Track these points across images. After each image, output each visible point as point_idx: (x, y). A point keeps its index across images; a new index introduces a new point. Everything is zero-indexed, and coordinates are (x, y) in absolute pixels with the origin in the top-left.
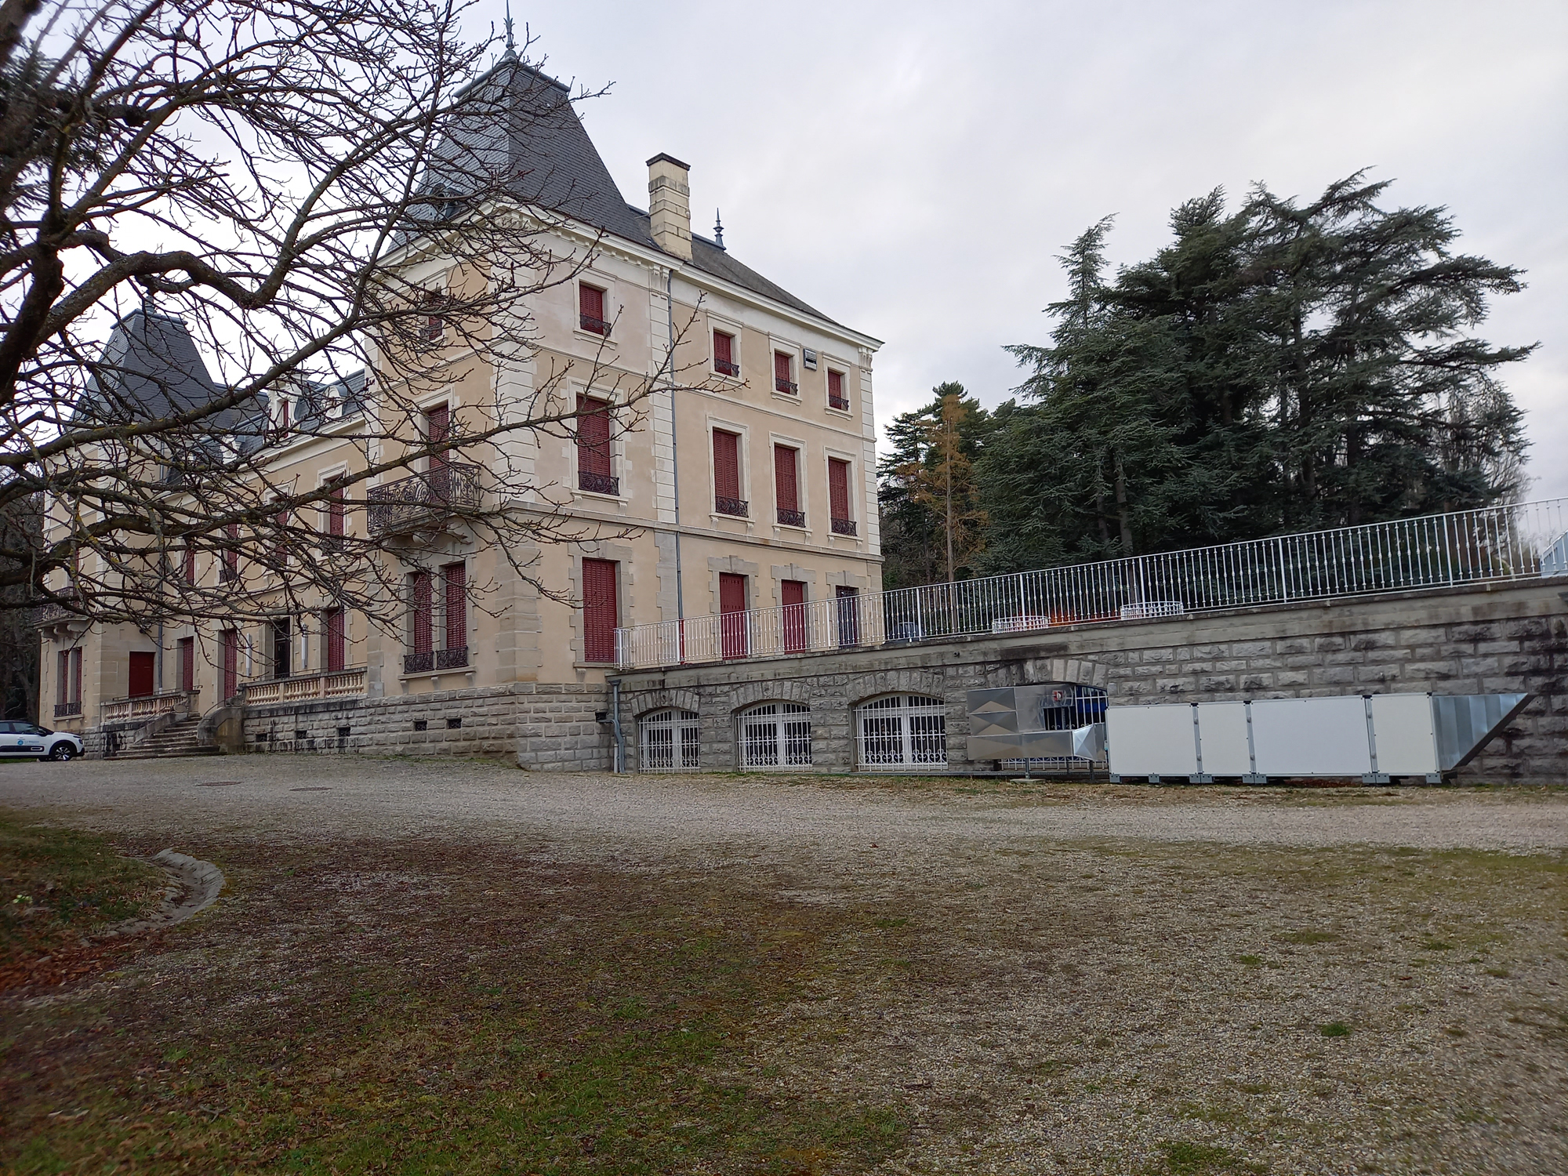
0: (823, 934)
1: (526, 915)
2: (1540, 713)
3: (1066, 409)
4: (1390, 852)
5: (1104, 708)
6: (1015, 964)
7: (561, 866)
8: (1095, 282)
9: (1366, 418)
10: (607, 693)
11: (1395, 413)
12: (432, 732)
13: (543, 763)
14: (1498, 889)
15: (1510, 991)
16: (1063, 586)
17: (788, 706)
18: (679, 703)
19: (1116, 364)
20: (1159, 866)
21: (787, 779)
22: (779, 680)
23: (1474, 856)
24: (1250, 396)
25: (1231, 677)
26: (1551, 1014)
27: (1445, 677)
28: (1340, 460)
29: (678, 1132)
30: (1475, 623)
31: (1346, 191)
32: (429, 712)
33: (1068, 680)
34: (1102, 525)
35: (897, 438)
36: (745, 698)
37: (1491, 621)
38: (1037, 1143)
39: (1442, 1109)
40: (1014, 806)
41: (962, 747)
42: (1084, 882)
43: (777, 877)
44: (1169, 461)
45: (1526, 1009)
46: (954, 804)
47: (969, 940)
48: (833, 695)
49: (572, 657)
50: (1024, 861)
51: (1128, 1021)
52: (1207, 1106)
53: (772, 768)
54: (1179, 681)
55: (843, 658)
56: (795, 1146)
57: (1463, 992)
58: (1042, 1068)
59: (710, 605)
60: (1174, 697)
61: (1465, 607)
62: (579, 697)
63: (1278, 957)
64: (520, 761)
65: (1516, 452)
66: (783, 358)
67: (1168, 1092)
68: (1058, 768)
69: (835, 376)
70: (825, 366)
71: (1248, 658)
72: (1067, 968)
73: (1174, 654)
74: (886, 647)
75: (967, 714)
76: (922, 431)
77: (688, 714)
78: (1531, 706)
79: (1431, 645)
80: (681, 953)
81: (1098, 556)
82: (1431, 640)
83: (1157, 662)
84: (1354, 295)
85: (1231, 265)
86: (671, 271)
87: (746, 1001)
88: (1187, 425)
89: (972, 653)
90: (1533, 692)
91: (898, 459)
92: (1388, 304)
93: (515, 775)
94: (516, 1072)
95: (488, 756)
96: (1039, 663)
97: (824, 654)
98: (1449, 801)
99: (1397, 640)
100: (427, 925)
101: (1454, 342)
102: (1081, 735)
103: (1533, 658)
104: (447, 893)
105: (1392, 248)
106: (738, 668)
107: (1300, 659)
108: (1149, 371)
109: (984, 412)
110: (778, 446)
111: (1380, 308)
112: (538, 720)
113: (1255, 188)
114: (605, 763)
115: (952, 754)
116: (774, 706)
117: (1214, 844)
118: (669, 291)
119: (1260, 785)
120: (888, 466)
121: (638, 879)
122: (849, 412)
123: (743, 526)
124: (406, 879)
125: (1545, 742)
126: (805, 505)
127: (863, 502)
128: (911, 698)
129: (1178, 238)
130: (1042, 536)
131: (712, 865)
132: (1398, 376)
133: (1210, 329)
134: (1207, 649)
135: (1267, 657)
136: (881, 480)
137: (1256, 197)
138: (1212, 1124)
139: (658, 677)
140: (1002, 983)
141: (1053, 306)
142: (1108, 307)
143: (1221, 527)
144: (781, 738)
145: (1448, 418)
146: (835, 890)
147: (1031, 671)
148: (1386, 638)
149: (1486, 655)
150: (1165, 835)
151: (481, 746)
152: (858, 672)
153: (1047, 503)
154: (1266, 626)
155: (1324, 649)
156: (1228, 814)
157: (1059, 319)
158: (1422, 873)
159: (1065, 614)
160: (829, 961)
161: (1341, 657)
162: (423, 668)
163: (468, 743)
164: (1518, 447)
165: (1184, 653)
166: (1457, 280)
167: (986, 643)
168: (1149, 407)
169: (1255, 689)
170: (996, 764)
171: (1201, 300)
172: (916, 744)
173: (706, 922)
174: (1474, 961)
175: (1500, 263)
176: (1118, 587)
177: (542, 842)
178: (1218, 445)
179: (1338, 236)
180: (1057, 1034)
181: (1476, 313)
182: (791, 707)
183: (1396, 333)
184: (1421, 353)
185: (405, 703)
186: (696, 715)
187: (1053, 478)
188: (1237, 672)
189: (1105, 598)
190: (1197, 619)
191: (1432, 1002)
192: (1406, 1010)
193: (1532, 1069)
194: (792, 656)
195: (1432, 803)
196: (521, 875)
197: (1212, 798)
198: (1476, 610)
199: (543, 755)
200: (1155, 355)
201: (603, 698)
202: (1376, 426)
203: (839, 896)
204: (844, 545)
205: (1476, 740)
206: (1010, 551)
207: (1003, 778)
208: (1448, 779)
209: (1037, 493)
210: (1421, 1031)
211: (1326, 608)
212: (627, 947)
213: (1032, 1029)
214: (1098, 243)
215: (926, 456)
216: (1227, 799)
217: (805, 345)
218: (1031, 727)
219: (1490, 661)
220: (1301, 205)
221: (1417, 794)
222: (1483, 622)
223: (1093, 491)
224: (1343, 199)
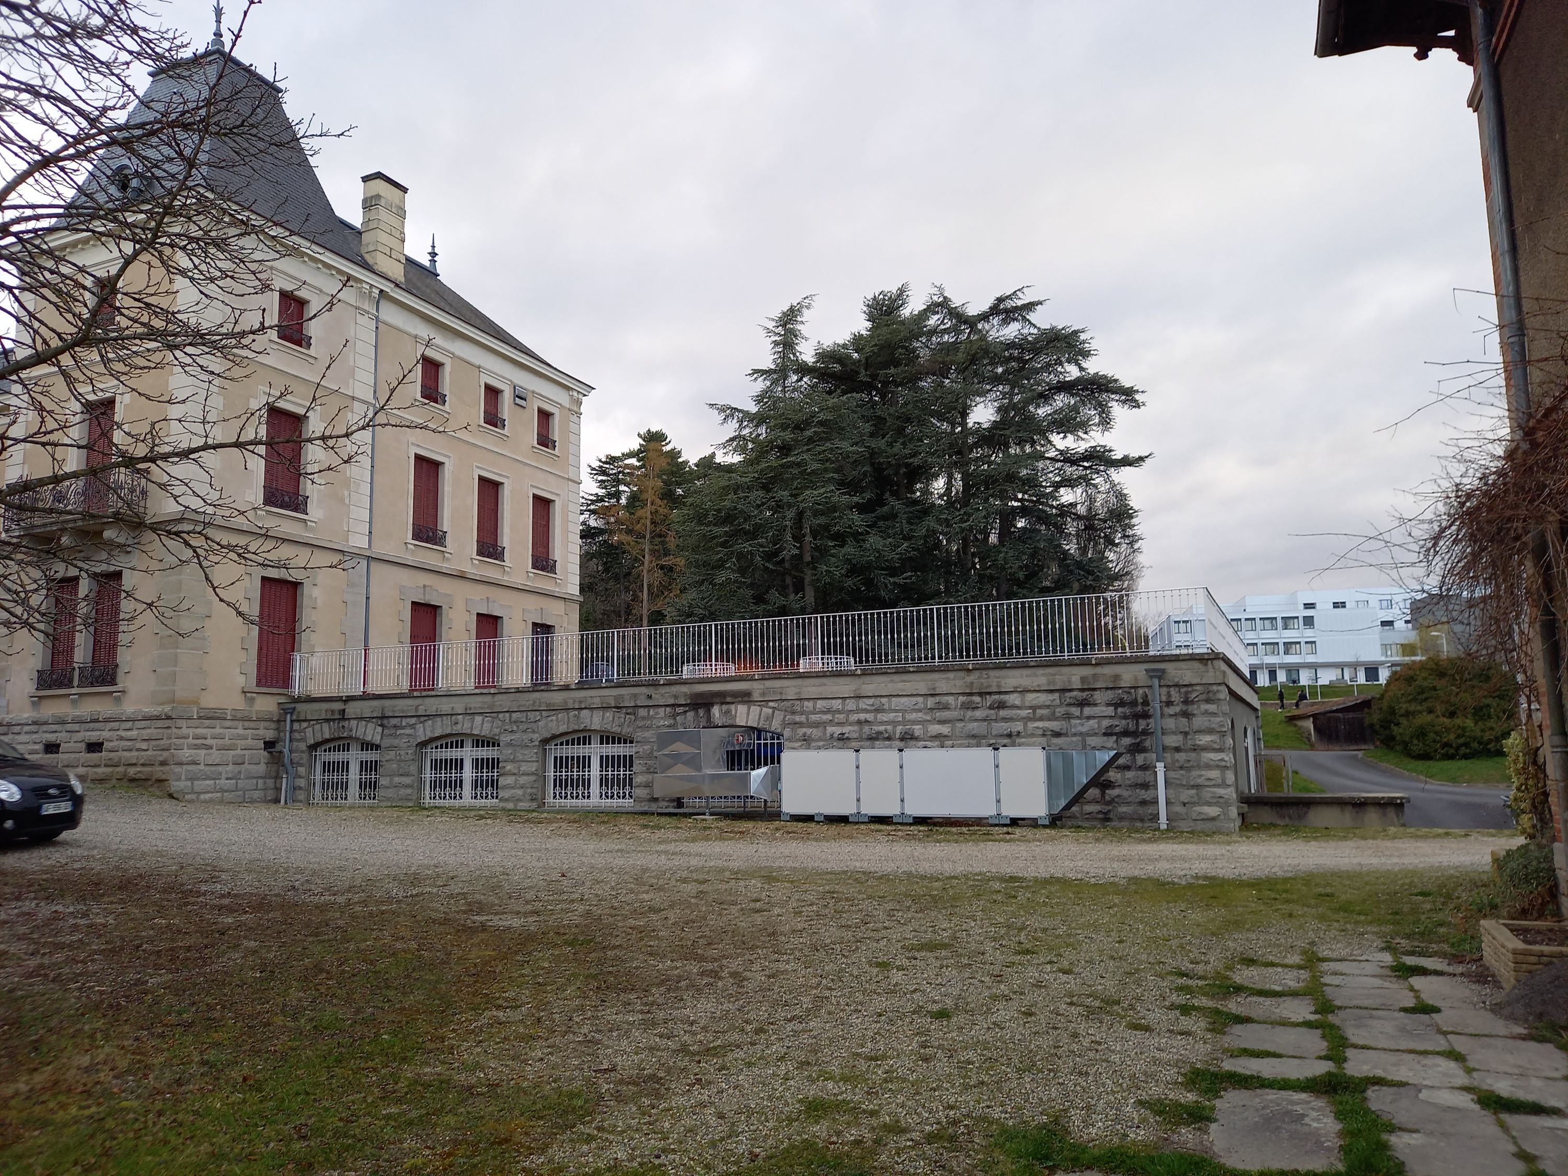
0: (516, 953)
1: (205, 941)
2: (1127, 768)
3: (762, 470)
4: (1002, 879)
5: (780, 751)
6: (690, 972)
7: (236, 895)
8: (794, 355)
9: (1016, 504)
10: (278, 721)
11: (1038, 501)
12: (67, 756)
13: (199, 793)
14: (1078, 908)
15: (1072, 983)
16: (751, 636)
17: (478, 741)
18: (360, 734)
19: (808, 433)
20: (817, 891)
21: (472, 814)
22: (469, 714)
23: (1063, 882)
24: (923, 473)
25: (889, 728)
26: (1096, 998)
27: (1057, 734)
28: (993, 539)
29: (388, 1117)
30: (1082, 690)
31: (1009, 304)
32: (64, 734)
33: (749, 724)
34: (788, 580)
35: (600, 478)
36: (433, 731)
37: (1094, 689)
38: (703, 1105)
39: (1008, 1065)
40: (694, 840)
41: (648, 785)
42: (752, 905)
43: (469, 904)
44: (850, 527)
45: (1080, 996)
46: (639, 838)
47: (651, 954)
48: (525, 731)
49: (241, 680)
50: (701, 887)
51: (781, 1014)
52: (837, 1071)
53: (457, 803)
54: (846, 729)
55: (537, 695)
56: (497, 1121)
57: (1038, 985)
58: (709, 1051)
59: (399, 634)
60: (841, 744)
61: (1075, 676)
62: (247, 724)
63: (905, 962)
64: (172, 790)
65: (1131, 544)
66: (492, 393)
67: (808, 1063)
68: (736, 806)
69: (545, 416)
70: (536, 404)
71: (904, 711)
72: (734, 975)
73: (843, 704)
74: (581, 686)
75: (655, 754)
76: (624, 474)
77: (367, 746)
78: (1121, 761)
79: (1048, 707)
80: (375, 972)
81: (783, 611)
82: (1048, 703)
83: (828, 711)
84: (1012, 394)
85: (912, 355)
86: (381, 291)
87: (443, 1012)
88: (868, 495)
89: (663, 696)
90: (1122, 750)
91: (600, 499)
92: (1038, 406)
93: (168, 804)
94: (218, 1079)
95: (133, 784)
96: (725, 707)
97: (518, 691)
98: (1053, 839)
99: (1023, 701)
100: (95, 952)
101: (1088, 445)
102: (758, 776)
103: (1124, 722)
104: (111, 921)
105: (1043, 359)
106: (428, 700)
107: (946, 714)
108: (838, 443)
109: (686, 462)
110: (482, 479)
111: (1031, 409)
112: (197, 747)
113: (935, 290)
114: (271, 795)
115: (639, 792)
116: (462, 741)
117: (864, 873)
118: (377, 310)
119: (907, 824)
120: (588, 505)
121: (322, 908)
122: (557, 452)
123: (440, 555)
124: (60, 908)
125: (1129, 793)
126: (506, 539)
127: (566, 541)
128: (602, 737)
129: (869, 325)
130: (734, 587)
131: (401, 894)
132: (1043, 469)
133: (892, 410)
134: (871, 701)
135: (920, 711)
136: (582, 518)
137: (935, 298)
138: (841, 1084)
139: (338, 706)
140: (678, 988)
141: (756, 371)
142: (805, 379)
143: (892, 591)
144: (468, 773)
145: (1081, 510)
146: (526, 915)
147: (717, 715)
148: (1014, 699)
149: (1089, 718)
150: (824, 866)
151: (125, 774)
152: (553, 710)
153: (740, 556)
154: (919, 683)
155: (966, 706)
156: (878, 848)
157: (761, 385)
158: (1022, 897)
159: (751, 663)
160: (523, 976)
161: (978, 714)
162: (60, 685)
163: (110, 769)
164: (1132, 540)
165: (851, 705)
166: (1093, 392)
167: (678, 687)
168: (836, 476)
169: (908, 738)
170: (679, 802)
171: (886, 384)
172: (604, 781)
173: (399, 945)
174: (1050, 962)
175: (1126, 383)
176: (798, 640)
177: (213, 873)
178: (893, 516)
179: (1001, 343)
180: (723, 1025)
181: (1106, 422)
182: (480, 742)
183: (1043, 433)
184: (1061, 452)
185: (35, 723)
186: (378, 747)
187: (746, 533)
188: (894, 723)
189: (786, 650)
190: (864, 673)
191: (1015, 993)
192: (995, 998)
193: (1075, 1035)
194: (485, 691)
195: (1039, 841)
196: (193, 904)
197: (866, 835)
198: (1083, 679)
199: (199, 785)
200: (843, 429)
201: (273, 725)
202: (1024, 511)
203: (530, 919)
204: (542, 582)
205: (1077, 789)
206: (703, 599)
207: (685, 815)
208: (1055, 821)
209: (731, 546)
210: (1003, 1013)
211: (968, 670)
212: (318, 968)
213: (703, 1023)
214: (799, 319)
215: (628, 499)
216: (879, 836)
217: (516, 381)
218: (713, 767)
219: (1093, 723)
220: (973, 310)
221: (1029, 833)
222: (1089, 689)
223: (781, 549)
224: (1006, 311)
